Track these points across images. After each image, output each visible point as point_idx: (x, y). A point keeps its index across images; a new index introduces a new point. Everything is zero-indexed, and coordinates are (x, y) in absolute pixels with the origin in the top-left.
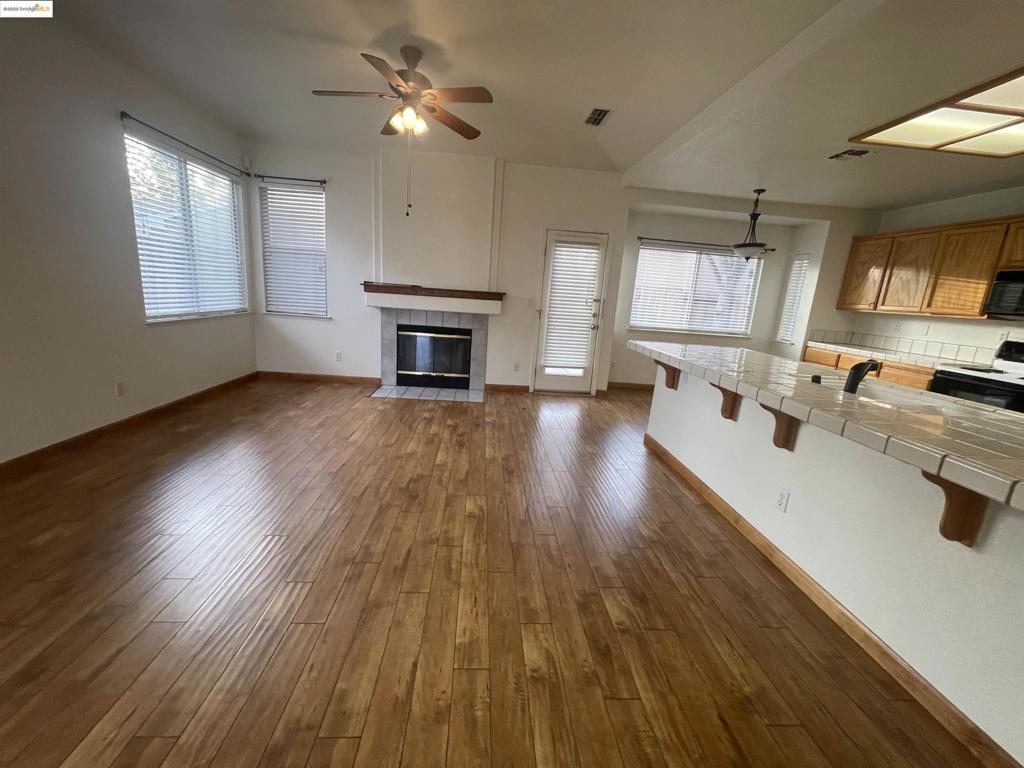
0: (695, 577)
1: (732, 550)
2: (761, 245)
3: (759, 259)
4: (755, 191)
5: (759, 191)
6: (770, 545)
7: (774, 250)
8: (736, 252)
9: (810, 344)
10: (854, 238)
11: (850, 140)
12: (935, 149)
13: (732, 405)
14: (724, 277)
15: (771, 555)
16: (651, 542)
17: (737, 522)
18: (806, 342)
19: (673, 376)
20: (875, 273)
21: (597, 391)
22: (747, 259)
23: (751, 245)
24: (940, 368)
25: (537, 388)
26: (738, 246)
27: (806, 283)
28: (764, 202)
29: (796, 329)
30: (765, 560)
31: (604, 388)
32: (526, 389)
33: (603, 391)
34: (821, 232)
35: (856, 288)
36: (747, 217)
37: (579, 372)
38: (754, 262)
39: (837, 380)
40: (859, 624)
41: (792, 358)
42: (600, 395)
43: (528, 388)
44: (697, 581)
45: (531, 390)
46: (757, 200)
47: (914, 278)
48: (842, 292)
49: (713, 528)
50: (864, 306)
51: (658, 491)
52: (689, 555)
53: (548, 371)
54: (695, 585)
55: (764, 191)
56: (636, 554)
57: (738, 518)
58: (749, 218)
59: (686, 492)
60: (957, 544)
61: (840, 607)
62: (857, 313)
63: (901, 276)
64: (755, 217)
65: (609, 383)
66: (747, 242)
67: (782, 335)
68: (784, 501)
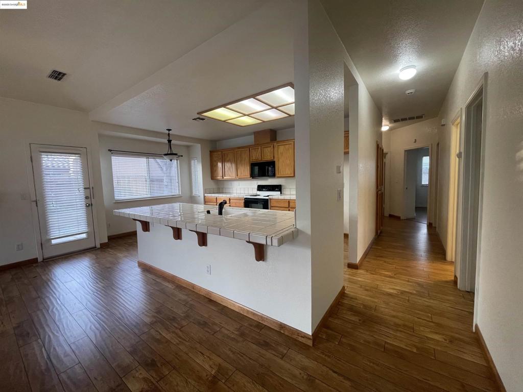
0: (180, 329)
1: (194, 304)
2: (176, 154)
3: (177, 160)
4: (167, 130)
5: (169, 130)
6: (209, 293)
7: (182, 156)
8: (165, 157)
9: (206, 195)
10: (210, 151)
11: (198, 114)
12: (224, 121)
13: (177, 233)
14: (164, 168)
15: (210, 296)
16: (152, 324)
17: (194, 288)
18: (204, 195)
19: (146, 226)
20: (220, 165)
21: (101, 244)
22: (171, 160)
23: (171, 154)
24: (245, 197)
25: (46, 256)
26: (165, 155)
27: (198, 170)
28: (173, 135)
29: (199, 189)
30: (209, 300)
31: (106, 241)
32: (35, 261)
33: (105, 243)
34: (198, 149)
35: (216, 171)
36: (166, 141)
37: (84, 236)
38: (175, 162)
39: (215, 210)
40: (244, 307)
41: (201, 204)
42: (104, 246)
43: (37, 259)
44: (181, 331)
45: (40, 259)
46: (169, 134)
47: (231, 166)
48: (211, 173)
49: (184, 297)
50: (219, 178)
51: (151, 291)
52: (174, 319)
53: (54, 242)
54: (180, 333)
55: (171, 130)
56: (144, 337)
57: (193, 286)
58: (167, 142)
59: (166, 284)
60: (261, 262)
61: (238, 304)
62: (218, 180)
63: (228, 165)
64: (170, 141)
65: (108, 237)
66: (169, 153)
67: (194, 193)
68: (209, 270)
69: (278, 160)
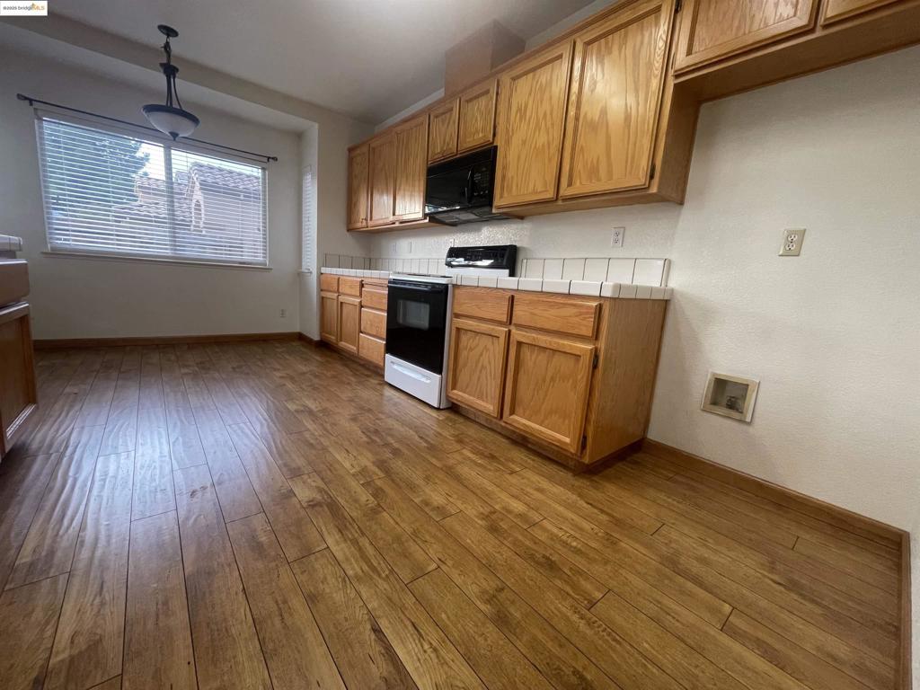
7: (275, 159)
9: (324, 270)
10: (349, 150)
18: (319, 269)
29: (311, 255)
35: (355, 204)
48: (348, 213)
50: (359, 224)
64: (171, 70)
67: (304, 266)
69: (508, 142)
